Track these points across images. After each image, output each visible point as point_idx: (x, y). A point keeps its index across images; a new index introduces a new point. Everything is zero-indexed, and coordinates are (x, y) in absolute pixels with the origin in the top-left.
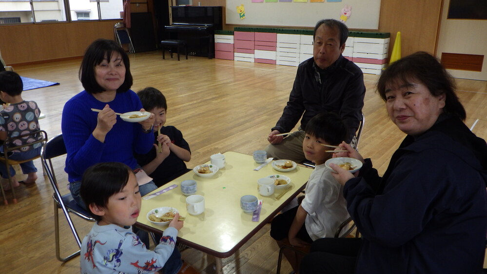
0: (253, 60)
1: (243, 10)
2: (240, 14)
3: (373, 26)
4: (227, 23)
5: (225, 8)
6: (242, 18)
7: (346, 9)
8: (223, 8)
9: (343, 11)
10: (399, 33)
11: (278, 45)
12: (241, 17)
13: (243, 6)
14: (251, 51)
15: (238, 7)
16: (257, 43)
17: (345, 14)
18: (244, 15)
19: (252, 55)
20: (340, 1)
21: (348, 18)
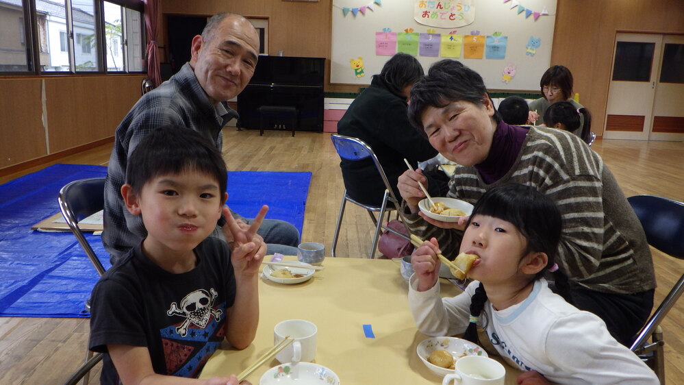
1: (361, 65)
2: (356, 70)
4: (331, 82)
5: (330, 61)
6: (359, 76)
7: (510, 68)
8: (326, 62)
9: (506, 70)
12: (357, 73)
15: (353, 60)
17: (509, 73)
18: (362, 72)
20: (503, 58)
21: (512, 78)
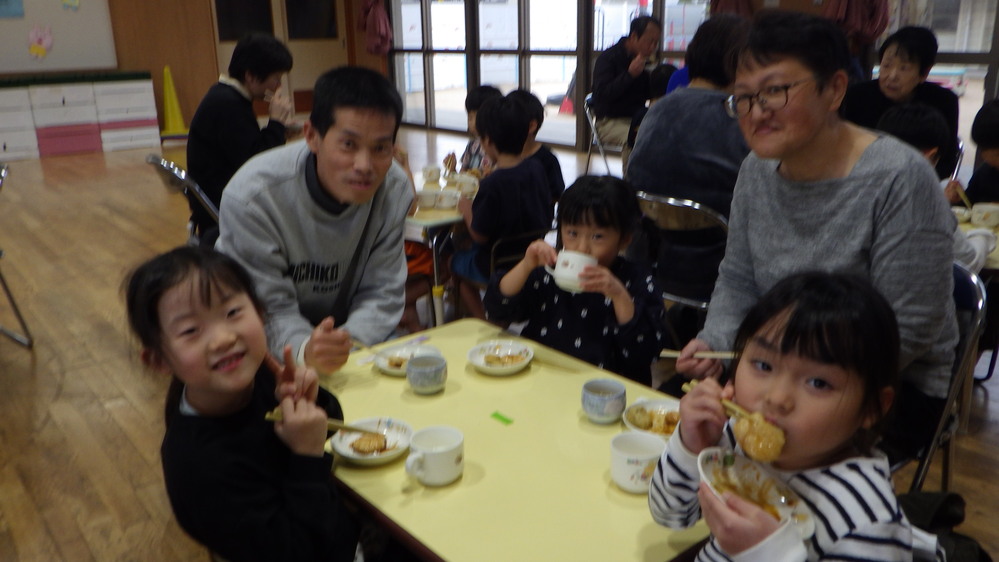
3: (107, 60)
7: (39, 33)
9: (34, 37)
10: (167, 69)
17: (41, 41)
20: (21, 15)
21: (49, 49)
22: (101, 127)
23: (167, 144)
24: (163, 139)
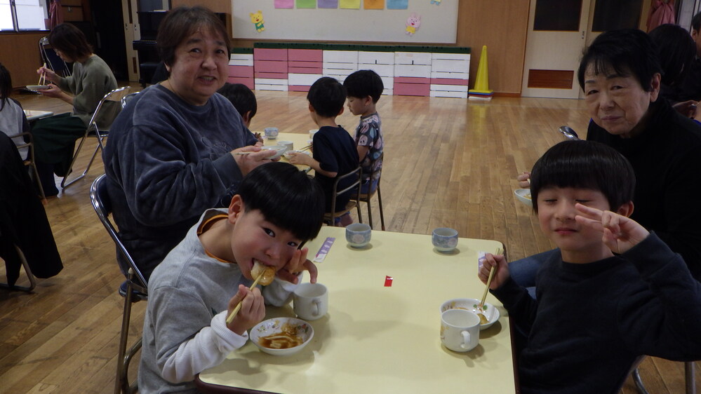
0: (286, 88)
1: (260, 18)
2: (256, 24)
3: (450, 39)
4: (234, 37)
5: (230, 16)
6: (259, 30)
7: (414, 19)
8: (227, 17)
9: (409, 21)
10: (485, 47)
11: (325, 65)
12: (257, 28)
13: (260, 12)
14: (282, 75)
15: (253, 14)
16: (291, 64)
17: (413, 24)
18: (262, 26)
19: (284, 82)
20: (406, 7)
21: (417, 29)
22: (432, 81)
23: (471, 98)
24: (469, 94)
